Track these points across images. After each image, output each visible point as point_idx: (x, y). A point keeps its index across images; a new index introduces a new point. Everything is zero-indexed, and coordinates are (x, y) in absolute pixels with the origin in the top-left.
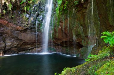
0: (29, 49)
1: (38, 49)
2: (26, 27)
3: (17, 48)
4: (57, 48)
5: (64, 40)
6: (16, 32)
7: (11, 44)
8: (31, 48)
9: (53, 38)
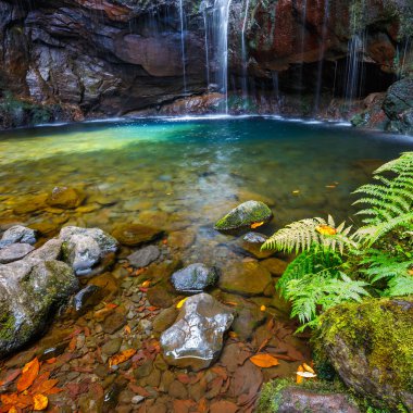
0: (160, 101)
1: (192, 103)
2: (141, 5)
3: (117, 99)
4: (263, 99)
5: (300, 59)
6: (107, 30)
7: (97, 81)
8: (165, 98)
9: (252, 53)
